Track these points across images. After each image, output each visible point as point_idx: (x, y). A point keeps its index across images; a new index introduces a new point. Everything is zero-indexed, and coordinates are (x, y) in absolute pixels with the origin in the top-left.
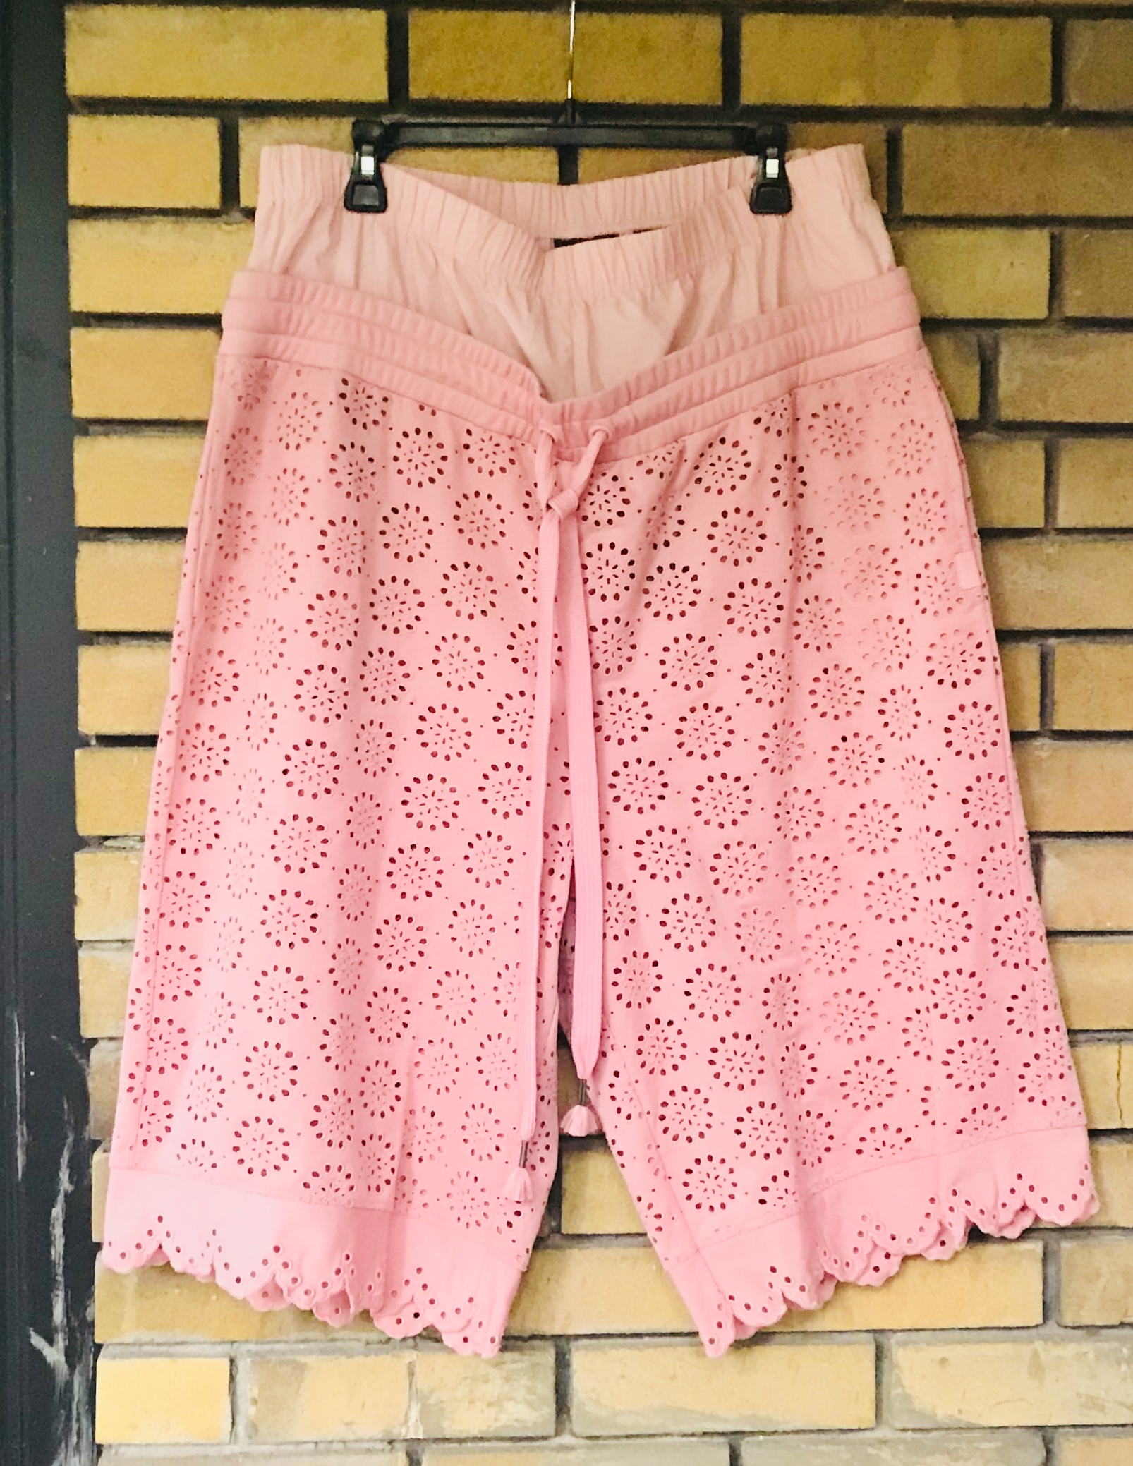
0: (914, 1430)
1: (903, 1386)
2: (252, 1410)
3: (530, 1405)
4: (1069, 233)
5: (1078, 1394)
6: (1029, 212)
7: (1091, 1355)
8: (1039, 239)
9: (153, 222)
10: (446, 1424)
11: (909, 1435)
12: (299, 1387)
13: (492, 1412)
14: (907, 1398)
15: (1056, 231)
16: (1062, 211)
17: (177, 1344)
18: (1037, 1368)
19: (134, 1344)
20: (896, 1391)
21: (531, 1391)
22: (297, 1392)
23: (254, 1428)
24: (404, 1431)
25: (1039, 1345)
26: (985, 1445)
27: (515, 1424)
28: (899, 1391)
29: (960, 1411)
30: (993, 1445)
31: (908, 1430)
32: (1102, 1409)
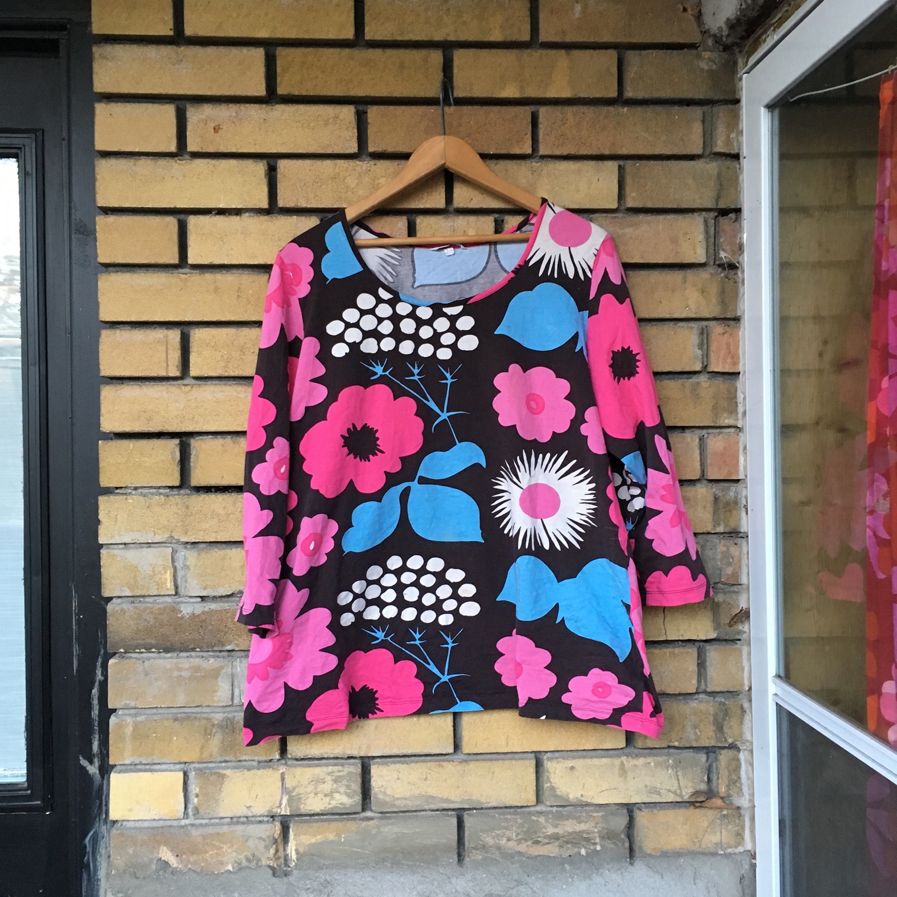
0: (557, 806)
1: (551, 783)
2: (196, 800)
3: (348, 795)
4: (629, 163)
5: (645, 785)
6: (607, 152)
7: (652, 764)
8: (613, 166)
9: (141, 159)
10: (302, 806)
11: (554, 809)
12: (221, 787)
13: (328, 799)
14: (553, 789)
15: (621, 163)
16: (624, 151)
17: (155, 764)
18: (623, 771)
19: (131, 765)
20: (547, 785)
21: (348, 787)
22: (220, 790)
23: (197, 810)
24: (279, 810)
25: (624, 759)
26: (595, 814)
27: (340, 806)
28: (549, 784)
29: (582, 796)
30: (600, 814)
31: (554, 806)
32: (659, 794)
